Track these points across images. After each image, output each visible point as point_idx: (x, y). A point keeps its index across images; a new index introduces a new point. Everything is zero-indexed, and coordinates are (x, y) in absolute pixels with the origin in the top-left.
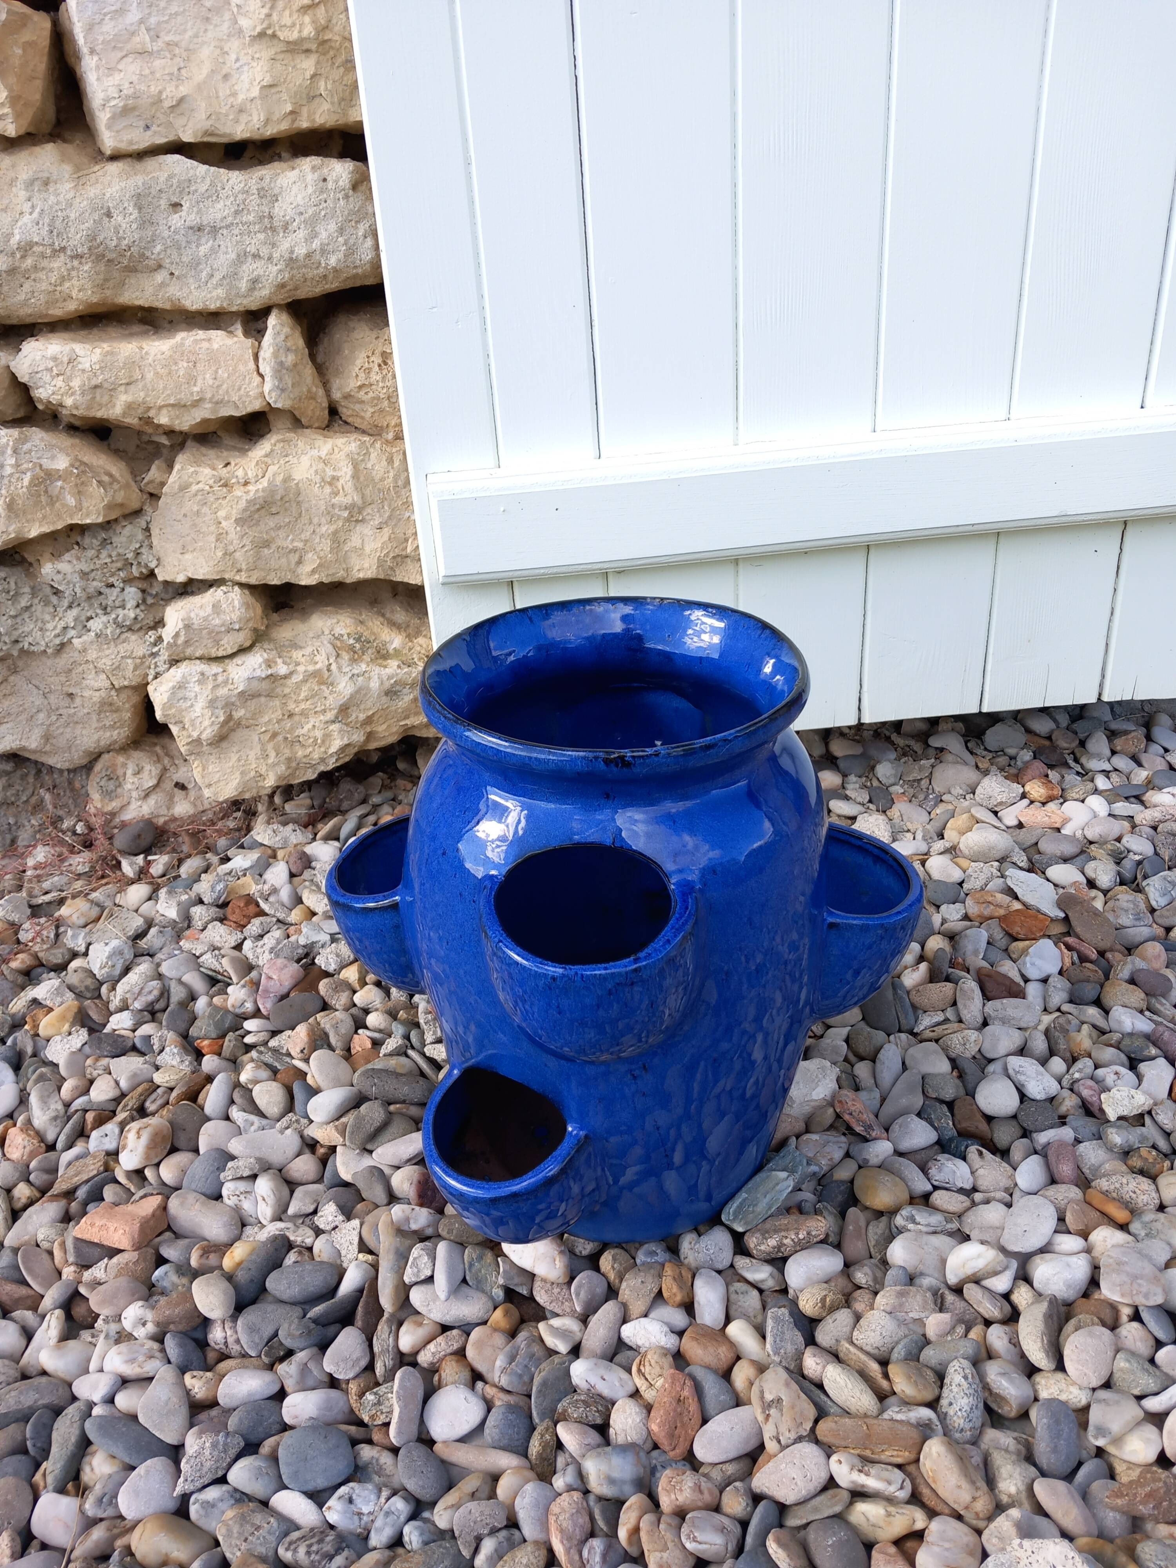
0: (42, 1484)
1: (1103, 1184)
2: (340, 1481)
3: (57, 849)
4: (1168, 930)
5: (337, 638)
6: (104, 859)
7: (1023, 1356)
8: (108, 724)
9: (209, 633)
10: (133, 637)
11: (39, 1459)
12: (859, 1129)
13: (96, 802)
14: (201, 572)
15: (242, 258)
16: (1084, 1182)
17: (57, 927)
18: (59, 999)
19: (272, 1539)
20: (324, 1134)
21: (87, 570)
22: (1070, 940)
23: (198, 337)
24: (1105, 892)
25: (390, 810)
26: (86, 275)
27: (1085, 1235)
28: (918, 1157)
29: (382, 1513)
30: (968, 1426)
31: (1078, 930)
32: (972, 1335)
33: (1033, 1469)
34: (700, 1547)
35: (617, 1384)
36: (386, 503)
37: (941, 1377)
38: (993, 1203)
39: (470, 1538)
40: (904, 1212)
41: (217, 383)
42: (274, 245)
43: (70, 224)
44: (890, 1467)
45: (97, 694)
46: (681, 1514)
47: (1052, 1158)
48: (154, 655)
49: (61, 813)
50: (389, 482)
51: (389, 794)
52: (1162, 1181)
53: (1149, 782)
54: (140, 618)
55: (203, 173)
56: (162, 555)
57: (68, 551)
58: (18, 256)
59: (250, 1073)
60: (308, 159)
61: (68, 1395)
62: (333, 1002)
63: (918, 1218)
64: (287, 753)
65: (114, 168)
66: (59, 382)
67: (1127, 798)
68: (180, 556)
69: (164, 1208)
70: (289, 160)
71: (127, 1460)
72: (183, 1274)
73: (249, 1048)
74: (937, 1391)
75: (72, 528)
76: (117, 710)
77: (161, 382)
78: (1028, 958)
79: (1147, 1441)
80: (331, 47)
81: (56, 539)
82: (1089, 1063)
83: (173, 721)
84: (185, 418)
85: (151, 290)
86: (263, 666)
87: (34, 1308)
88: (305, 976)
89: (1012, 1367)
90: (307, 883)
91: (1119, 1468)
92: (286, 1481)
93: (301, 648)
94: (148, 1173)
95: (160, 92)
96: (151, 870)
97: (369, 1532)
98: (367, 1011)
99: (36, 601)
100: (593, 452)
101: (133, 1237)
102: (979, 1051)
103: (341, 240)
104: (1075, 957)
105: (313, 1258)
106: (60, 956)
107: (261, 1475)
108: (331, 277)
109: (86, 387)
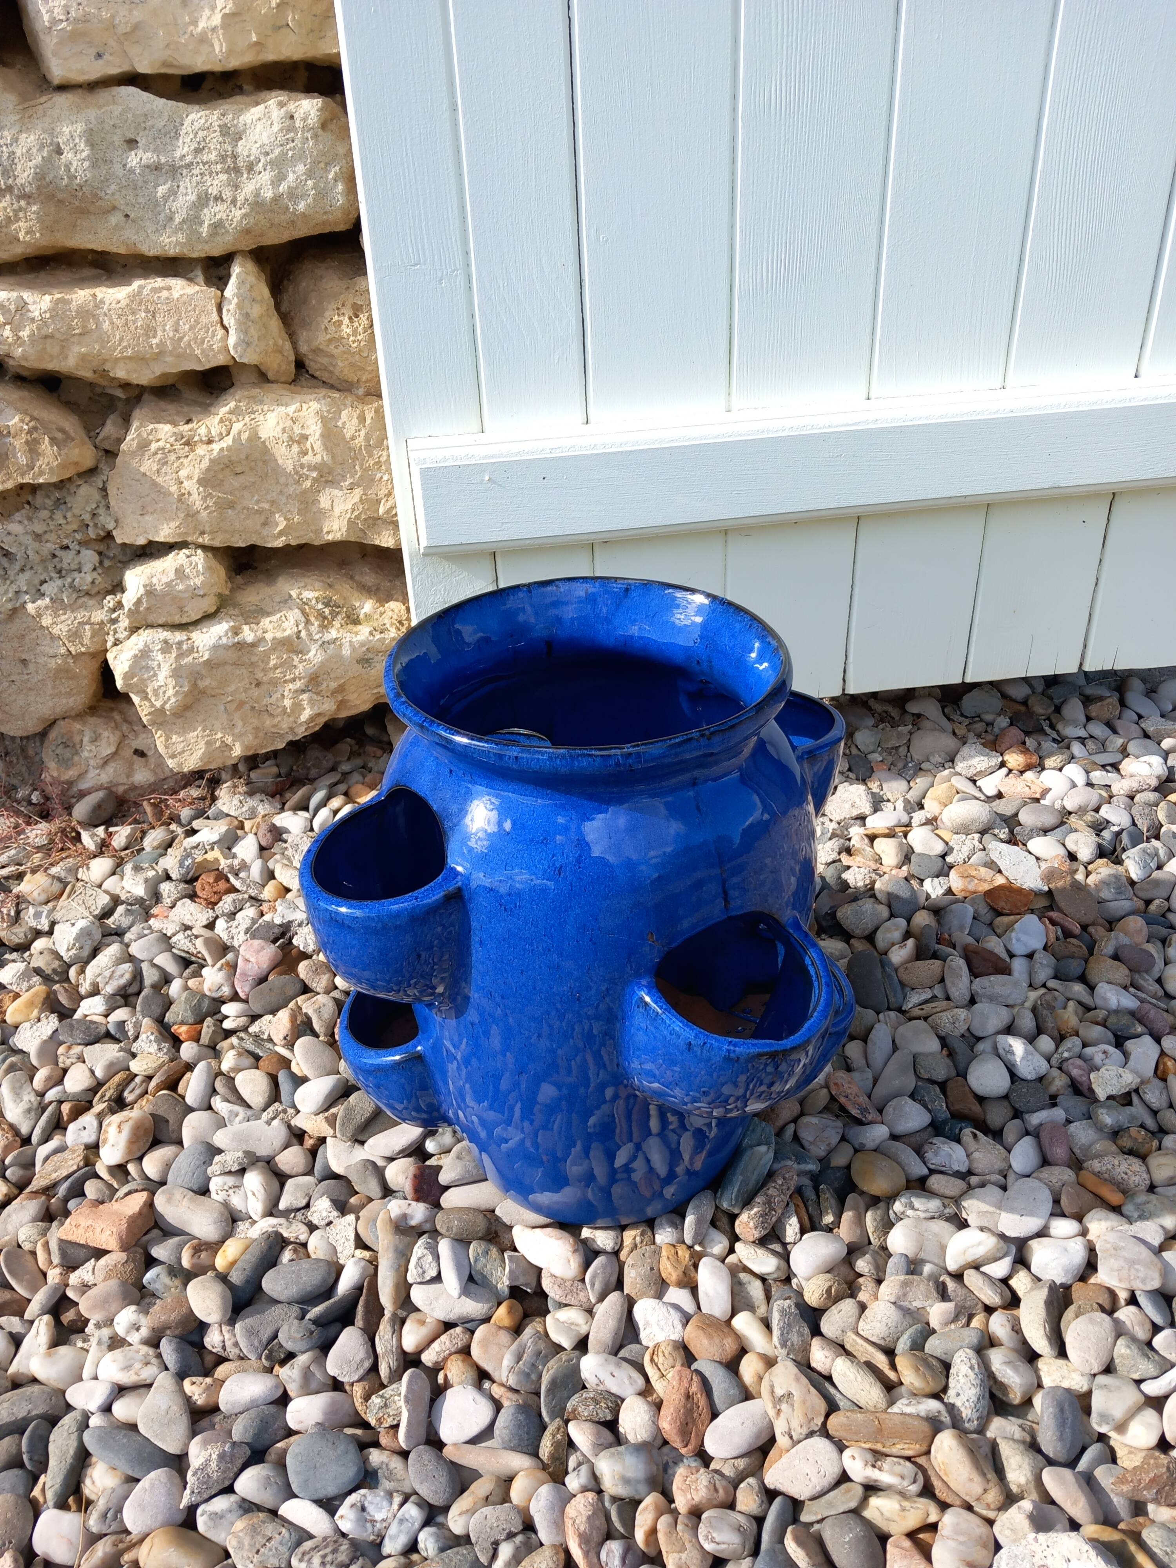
0: (41, 1500)
1: (1095, 1165)
2: (349, 1488)
3: (12, 820)
4: (1148, 902)
5: (305, 603)
6: (63, 831)
7: (1025, 1342)
8: (63, 691)
9: (173, 599)
10: (91, 602)
11: (37, 1472)
12: (854, 1112)
13: (53, 771)
14: (162, 535)
15: (203, 200)
16: (1076, 1164)
17: (17, 904)
18: (26, 984)
19: (284, 1549)
20: (314, 1126)
21: (40, 532)
22: (1054, 915)
23: (156, 285)
24: (1086, 865)
25: (360, 778)
26: (34, 216)
27: (1080, 1218)
28: (913, 1140)
29: (396, 1520)
30: (975, 1416)
31: (1062, 904)
32: (976, 1323)
33: (1039, 1458)
34: (718, 1546)
35: (627, 1381)
36: (357, 463)
37: (947, 1366)
38: (989, 1187)
39: (488, 1545)
40: (903, 1199)
41: (178, 335)
42: (236, 187)
43: (16, 161)
44: (902, 1461)
45: (53, 661)
46: (696, 1514)
47: (1045, 1140)
48: (114, 621)
49: (15, 781)
50: (360, 441)
51: (359, 762)
52: (1152, 1161)
53: (1125, 749)
54: (97, 582)
55: (160, 107)
56: (120, 515)
57: (18, 510)
59: (232, 1061)
60: (274, 93)
61: (62, 1404)
62: (313, 985)
63: (916, 1204)
64: (255, 722)
65: (62, 100)
66: (7, 332)
67: (1103, 766)
68: (140, 518)
69: (150, 1205)
70: (252, 94)
71: (130, 1473)
72: (176, 1276)
73: (229, 1033)
74: (943, 1382)
75: (22, 486)
76: (74, 677)
77: (117, 333)
78: (1013, 935)
79: (1148, 1426)
81: (4, 498)
82: (1077, 1041)
83: (134, 690)
84: (144, 372)
85: (104, 233)
86: (229, 634)
87: (21, 1314)
88: (284, 957)
89: (1015, 1355)
90: (278, 857)
91: (1120, 1453)
92: (295, 1489)
93: (268, 614)
94: (131, 1167)
95: (113, 17)
96: (113, 843)
97: (383, 1538)
100: (580, 416)
101: (121, 1238)
102: (968, 1029)
103: (310, 183)
104: (1060, 933)
105: (309, 1256)
106: (22, 935)
107: (269, 1484)
108: (299, 223)
109: (36, 337)
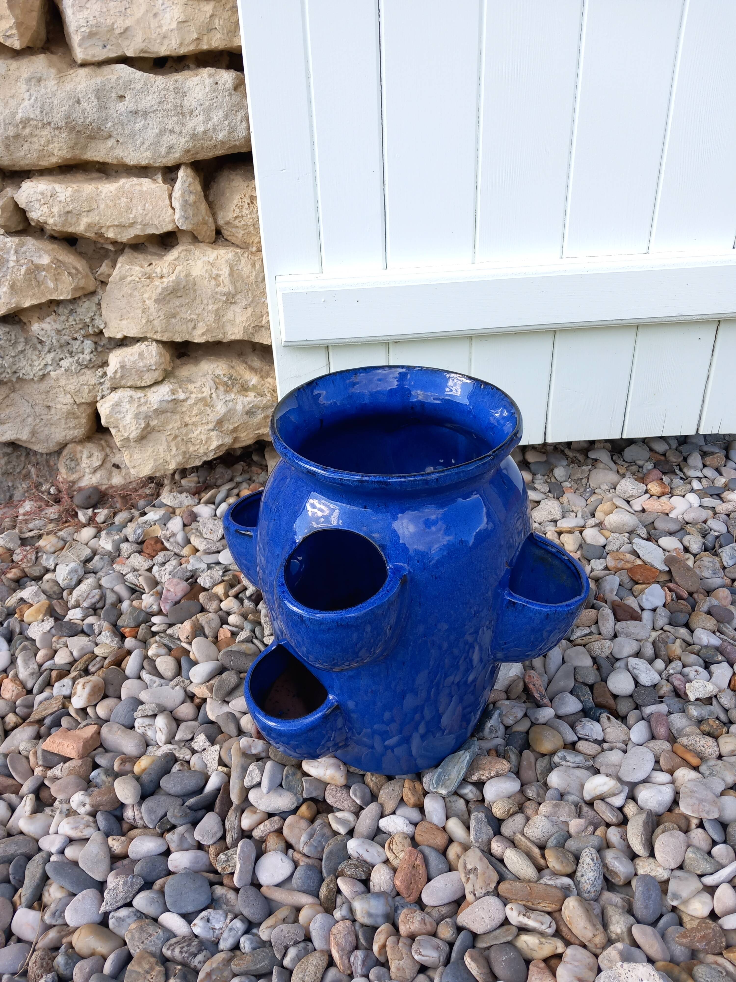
0: (18, 902)
1: (684, 741)
2: (202, 908)
3: (38, 503)
4: (734, 580)
5: (216, 377)
6: (67, 511)
7: (629, 847)
8: (71, 426)
9: (136, 371)
10: (88, 372)
11: (17, 886)
13: (63, 474)
14: (132, 333)
15: (162, 132)
16: (672, 739)
17: (37, 553)
18: (37, 599)
19: (159, 942)
20: (200, 691)
21: (60, 329)
22: (671, 585)
23: (134, 183)
24: (695, 555)
25: (247, 486)
26: (63, 140)
27: (671, 772)
28: (570, 719)
29: (228, 929)
30: (593, 890)
31: (677, 578)
32: (598, 832)
33: (632, 918)
34: (423, 958)
35: (376, 855)
36: (250, 292)
37: (577, 858)
38: (615, 750)
39: (282, 948)
40: (560, 754)
41: (145, 212)
42: (183, 125)
43: (54, 107)
44: (543, 914)
45: (65, 407)
46: (412, 937)
47: (653, 723)
48: (101, 384)
49: (41, 480)
50: (252, 279)
51: (247, 476)
52: (721, 740)
53: (726, 486)
54: (93, 360)
55: (139, 77)
56: (107, 320)
57: (48, 316)
58: (20, 127)
59: (155, 650)
60: (207, 69)
61: (36, 847)
62: (207, 607)
63: (568, 758)
64: (183, 448)
65: (83, 72)
66: (45, 208)
67: (711, 495)
68: (119, 322)
69: (98, 733)
70: (194, 69)
71: (71, 890)
72: (109, 775)
73: (154, 634)
74: (574, 867)
75: (51, 302)
76: (77, 418)
77: (109, 210)
78: (644, 596)
79: (704, 903)
81: (41, 308)
82: (679, 664)
83: (112, 426)
84: (124, 234)
85: (104, 151)
86: (170, 393)
87: (17, 792)
88: (191, 590)
89: (622, 854)
90: (194, 531)
91: (686, 919)
92: (169, 907)
93: (194, 382)
94: (89, 710)
95: (113, 24)
96: (96, 519)
97: (219, 940)
98: (228, 614)
99: (28, 347)
100: (382, 264)
101: (79, 751)
102: (611, 653)
103: (226, 122)
104: (674, 596)
105: (190, 768)
106: (38, 571)
107: (153, 902)
108: (219, 146)
109: (62, 213)
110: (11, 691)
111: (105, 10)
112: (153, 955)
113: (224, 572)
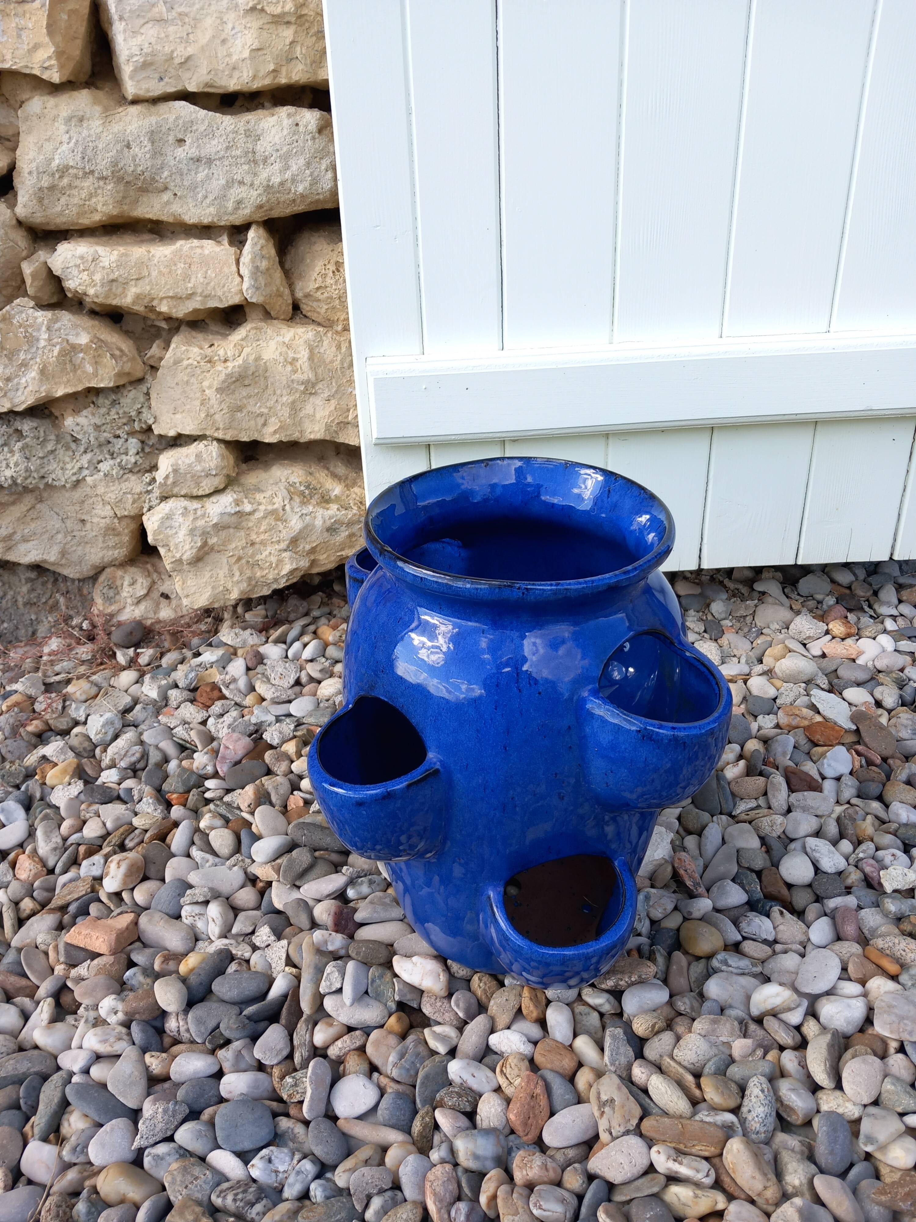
0: (30, 1134)
1: (880, 943)
2: (262, 1144)
3: (68, 641)
5: (291, 485)
6: (103, 650)
7: (809, 1076)
8: (111, 545)
9: (192, 477)
10: (133, 478)
11: (29, 1114)
12: (690, 885)
13: (99, 605)
14: (188, 429)
15: (229, 184)
16: (864, 941)
17: (64, 701)
18: (63, 757)
19: (207, 1187)
20: (264, 872)
21: (99, 424)
22: (860, 748)
23: (193, 245)
24: (889, 711)
25: (327, 622)
26: (109, 193)
27: (863, 982)
28: (732, 913)
29: (294, 1172)
30: (762, 1130)
31: (867, 740)
32: (769, 1057)
33: (813, 1166)
34: (545, 1213)
35: (484, 1080)
36: (334, 380)
37: (742, 1090)
38: (790, 953)
39: (363, 1196)
40: (720, 956)
41: (206, 281)
42: (255, 174)
43: (98, 152)
44: (698, 1159)
45: (103, 521)
46: (530, 1187)
47: (839, 920)
48: (148, 492)
49: (71, 613)
50: (337, 364)
51: (326, 610)
54: (139, 463)
55: (203, 116)
56: (158, 414)
57: (86, 408)
58: (57, 176)
59: (208, 822)
60: (285, 108)
61: (54, 1065)
62: (275, 769)
63: (730, 962)
64: (248, 573)
65: (134, 110)
66: (85, 276)
67: (909, 638)
68: (172, 416)
69: (136, 923)
70: (270, 108)
71: (97, 1119)
72: (148, 976)
73: (208, 801)
74: (739, 1100)
75: (89, 390)
76: (118, 535)
77: (163, 279)
78: (825, 761)
79: (907, 1151)
80: (307, 20)
81: (76, 399)
82: (872, 846)
83: (161, 544)
84: (181, 308)
85: (158, 206)
86: (233, 505)
87: (32, 996)
88: (254, 748)
89: (800, 1084)
90: (260, 676)
91: (884, 1171)
92: (220, 1143)
93: (263, 491)
94: (125, 895)
95: (172, 52)
96: (139, 660)
97: (283, 1186)
98: (301, 777)
99: (59, 446)
100: (497, 344)
101: (111, 944)
102: (784, 832)
103: (308, 172)
104: (863, 762)
105: (249, 969)
106: (65, 723)
107: (200, 1136)
108: (298, 201)
109: (105, 281)
110: (27, 870)
111: (163, 35)
112: (199, 1203)
113: (296, 726)
